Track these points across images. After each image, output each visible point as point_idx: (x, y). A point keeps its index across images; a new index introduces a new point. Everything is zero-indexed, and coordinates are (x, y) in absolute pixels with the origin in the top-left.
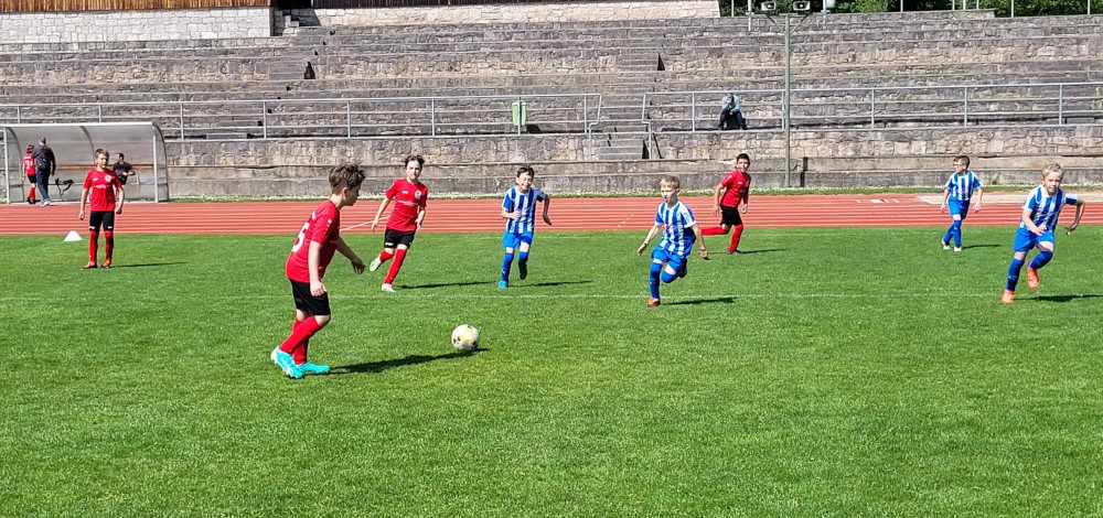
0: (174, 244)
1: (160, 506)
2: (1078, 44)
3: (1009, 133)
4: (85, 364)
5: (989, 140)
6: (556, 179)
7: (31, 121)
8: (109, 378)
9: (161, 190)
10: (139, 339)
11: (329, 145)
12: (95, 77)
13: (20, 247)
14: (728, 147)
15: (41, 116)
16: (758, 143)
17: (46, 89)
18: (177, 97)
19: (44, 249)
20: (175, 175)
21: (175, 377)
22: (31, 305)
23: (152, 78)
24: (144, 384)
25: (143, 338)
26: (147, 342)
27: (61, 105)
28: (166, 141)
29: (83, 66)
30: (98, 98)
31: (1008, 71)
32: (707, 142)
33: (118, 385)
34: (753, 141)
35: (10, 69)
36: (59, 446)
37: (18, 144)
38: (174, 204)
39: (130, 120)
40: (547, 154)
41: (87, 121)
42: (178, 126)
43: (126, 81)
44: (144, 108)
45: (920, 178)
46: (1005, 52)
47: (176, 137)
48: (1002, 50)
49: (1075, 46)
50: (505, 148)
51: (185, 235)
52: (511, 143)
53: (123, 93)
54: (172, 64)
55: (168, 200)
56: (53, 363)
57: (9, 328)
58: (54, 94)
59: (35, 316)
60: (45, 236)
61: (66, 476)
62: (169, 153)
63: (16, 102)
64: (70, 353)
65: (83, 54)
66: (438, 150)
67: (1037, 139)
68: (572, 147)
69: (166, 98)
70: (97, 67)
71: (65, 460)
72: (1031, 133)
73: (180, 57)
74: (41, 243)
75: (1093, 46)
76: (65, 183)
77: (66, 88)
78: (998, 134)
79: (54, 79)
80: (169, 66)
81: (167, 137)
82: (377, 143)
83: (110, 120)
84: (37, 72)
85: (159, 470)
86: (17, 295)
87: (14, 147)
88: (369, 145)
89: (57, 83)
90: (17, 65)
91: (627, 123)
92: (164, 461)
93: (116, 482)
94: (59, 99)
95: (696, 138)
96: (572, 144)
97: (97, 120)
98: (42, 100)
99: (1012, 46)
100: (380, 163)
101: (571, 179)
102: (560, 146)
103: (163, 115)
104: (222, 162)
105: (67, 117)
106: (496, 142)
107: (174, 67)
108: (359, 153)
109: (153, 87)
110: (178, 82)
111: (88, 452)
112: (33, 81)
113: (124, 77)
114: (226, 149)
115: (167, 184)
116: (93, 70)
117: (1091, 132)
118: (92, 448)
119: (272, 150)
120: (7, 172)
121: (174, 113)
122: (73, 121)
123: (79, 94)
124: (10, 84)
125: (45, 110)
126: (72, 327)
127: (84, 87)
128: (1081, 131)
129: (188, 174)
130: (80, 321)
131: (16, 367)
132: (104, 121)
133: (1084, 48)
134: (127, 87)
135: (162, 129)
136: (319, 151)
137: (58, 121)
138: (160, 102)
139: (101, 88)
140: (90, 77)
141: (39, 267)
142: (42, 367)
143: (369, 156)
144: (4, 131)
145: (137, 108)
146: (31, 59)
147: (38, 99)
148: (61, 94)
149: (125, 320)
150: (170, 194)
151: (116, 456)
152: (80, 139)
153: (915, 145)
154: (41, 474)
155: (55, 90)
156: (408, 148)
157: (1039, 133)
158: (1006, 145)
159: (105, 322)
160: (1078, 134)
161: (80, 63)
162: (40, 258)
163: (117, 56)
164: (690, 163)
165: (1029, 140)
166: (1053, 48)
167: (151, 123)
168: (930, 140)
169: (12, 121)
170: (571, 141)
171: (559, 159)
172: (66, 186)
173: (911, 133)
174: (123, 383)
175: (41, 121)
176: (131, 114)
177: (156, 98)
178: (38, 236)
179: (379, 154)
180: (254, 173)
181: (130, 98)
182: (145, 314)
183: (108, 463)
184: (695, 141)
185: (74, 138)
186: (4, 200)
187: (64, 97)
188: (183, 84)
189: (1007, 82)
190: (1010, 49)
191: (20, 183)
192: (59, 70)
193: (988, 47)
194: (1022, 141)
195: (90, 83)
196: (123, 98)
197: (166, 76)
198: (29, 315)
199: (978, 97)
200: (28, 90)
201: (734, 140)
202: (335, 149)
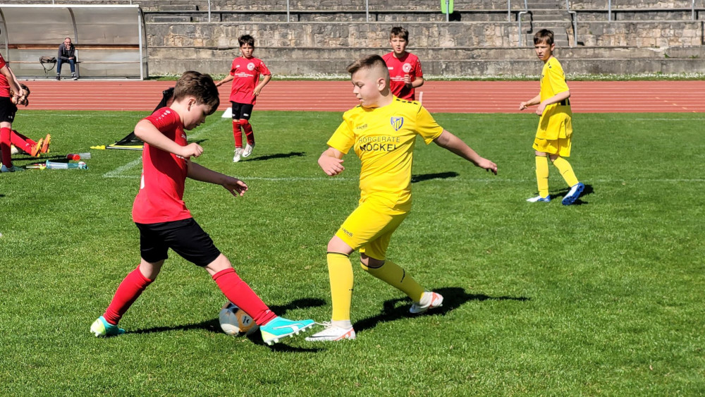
6: (498, 63)
11: (271, 29)
14: (644, 35)
16: (672, 32)
32: (624, 30)
34: (667, 30)
40: (475, 40)
50: (436, 34)
52: (442, 29)
66: (374, 35)
68: (498, 34)
82: (316, 28)
88: (309, 29)
91: (544, 12)
95: (614, 27)
96: (499, 31)
100: (319, 46)
101: (512, 63)
102: (488, 33)
104: (171, 43)
106: (428, 27)
108: (299, 36)
114: (174, 31)
119: (218, 32)
136: (262, 34)
143: (309, 40)
156: (346, 32)
164: (622, 50)
170: (498, 28)
171: (486, 45)
179: (318, 37)
180: (213, 54)
184: (613, 30)
201: (650, 29)
202: (277, 33)
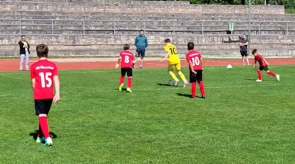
2: (36, 5)
3: (37, 37)
5: (30, 39)
31: (19, 14)
45: (16, 53)
46: (10, 7)
48: (10, 6)
49: (35, 6)
67: (46, 39)
72: (44, 37)
75: (41, 6)
78: (33, 37)
99: (13, 5)
117: (64, 37)
128: (61, 37)
133: (38, 7)
153: (4, 41)
157: (47, 37)
158: (36, 41)
160: (60, 38)
165: (44, 40)
166: (27, 6)
168: (9, 39)
173: (3, 36)
189: (22, 18)
190: (12, 6)
193: (4, 5)
194: (41, 40)
199: (15, 23)
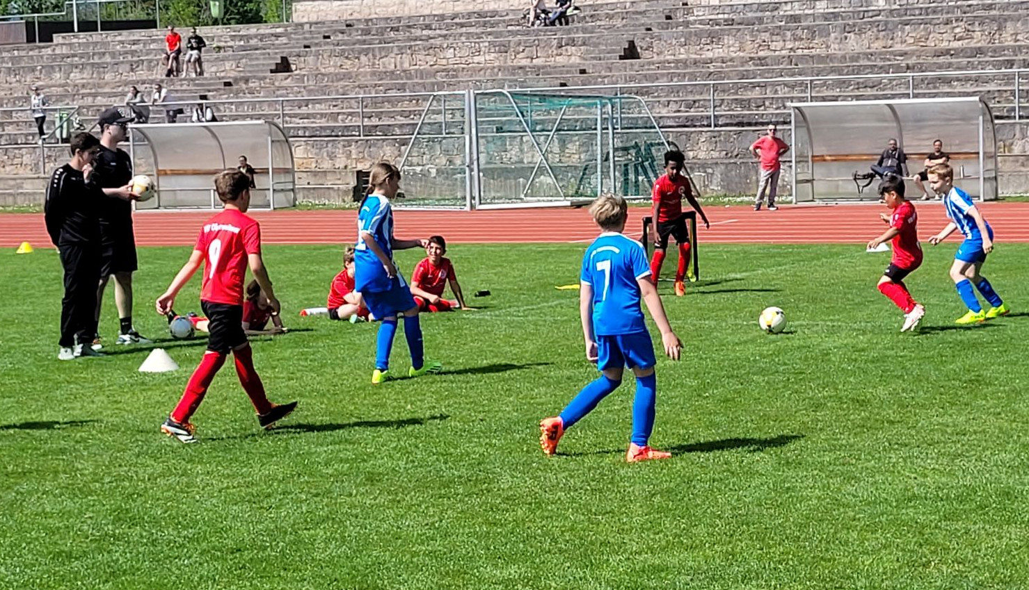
0: (1007, 256)
1: (1001, 581)
4: (902, 406)
7: (824, 99)
8: (931, 423)
9: (988, 185)
10: (967, 377)
12: (905, 40)
13: (813, 259)
15: (836, 92)
17: (844, 57)
18: (1010, 64)
19: (843, 262)
20: (1006, 167)
21: (1014, 425)
22: (832, 331)
23: (979, 39)
24: (975, 432)
25: (972, 376)
26: (978, 381)
27: (863, 76)
28: (996, 121)
29: (890, 26)
30: (908, 68)
33: (944, 433)
35: (799, 32)
36: (875, 502)
37: (808, 129)
38: (1004, 203)
39: (948, 94)
41: (893, 97)
42: (1012, 102)
43: (944, 45)
44: (968, 79)
47: (1008, 117)
51: (1021, 244)
53: (941, 60)
54: (1006, 20)
55: (996, 199)
56: (862, 403)
57: (806, 359)
58: (853, 63)
59: (835, 344)
60: (842, 245)
61: (886, 539)
62: (999, 137)
63: (806, 74)
64: (882, 392)
65: (891, 11)
69: (998, 65)
70: (907, 27)
71: (883, 519)
73: (1016, 10)
74: (837, 254)
76: (865, 177)
77: (869, 56)
79: (854, 44)
80: (1001, 23)
81: (998, 117)
83: (924, 95)
84: (832, 35)
85: (1000, 538)
86: (813, 318)
87: (803, 131)
89: (858, 49)
90: (808, 28)
92: (1005, 527)
93: (946, 549)
94: (859, 70)
97: (907, 96)
98: (839, 71)
103: (992, 87)
105: (869, 92)
107: (1009, 24)
109: (979, 51)
110: (1012, 43)
111: (911, 511)
112: (828, 47)
113: (942, 39)
115: (996, 178)
116: (903, 31)
118: (914, 507)
120: (793, 164)
121: (1006, 84)
122: (877, 98)
123: (884, 62)
124: (799, 52)
125: (842, 84)
126: (882, 359)
127: (891, 53)
129: (1023, 165)
130: (892, 353)
131: (818, 407)
132: (916, 96)
134: (947, 52)
135: (991, 106)
137: (858, 98)
138: (990, 71)
139: (913, 53)
140: (898, 40)
141: (836, 284)
142: (848, 407)
144: (792, 111)
145: (958, 80)
146: (826, 19)
147: (833, 70)
148: (862, 63)
149: (949, 352)
150: (1000, 192)
151: (946, 519)
152: (886, 121)
154: (855, 535)
155: (855, 58)
159: (923, 354)
161: (886, 23)
162: (837, 273)
163: (934, 12)
167: (977, 98)
169: (801, 100)
172: (867, 181)
174: (949, 430)
175: (835, 99)
176: (951, 86)
177: (983, 65)
178: (833, 245)
181: (949, 66)
182: (974, 345)
183: (936, 527)
185: (879, 120)
186: (789, 199)
187: (866, 67)
188: (1020, 47)
191: (809, 177)
192: (861, 32)
195: (898, 47)
196: (940, 67)
197: (997, 36)
198: (829, 343)
200: (820, 59)
